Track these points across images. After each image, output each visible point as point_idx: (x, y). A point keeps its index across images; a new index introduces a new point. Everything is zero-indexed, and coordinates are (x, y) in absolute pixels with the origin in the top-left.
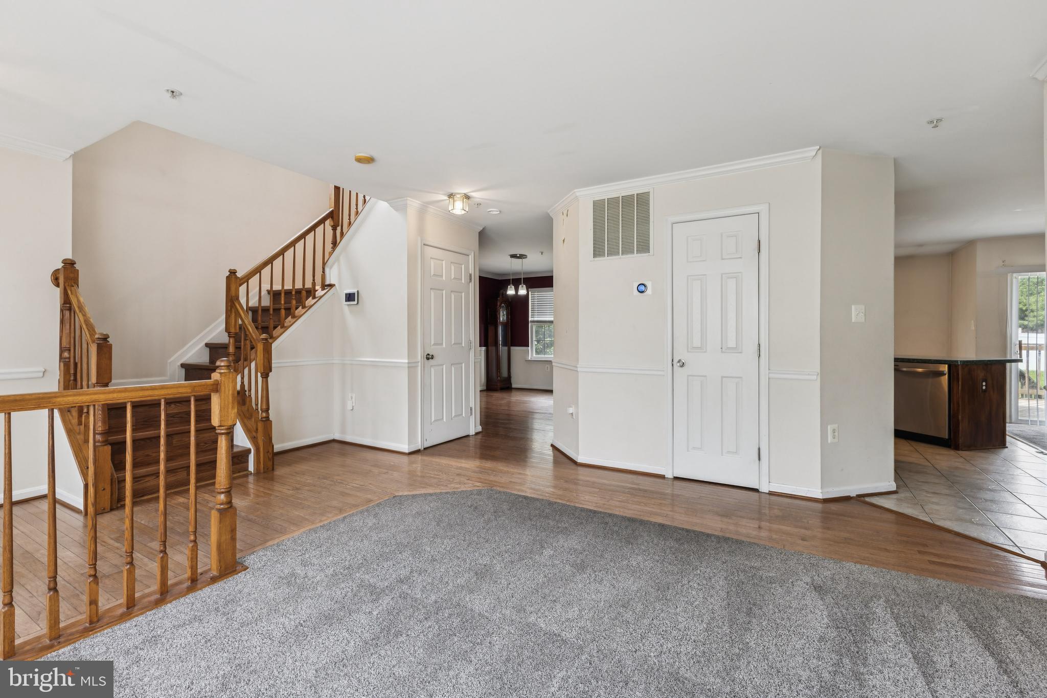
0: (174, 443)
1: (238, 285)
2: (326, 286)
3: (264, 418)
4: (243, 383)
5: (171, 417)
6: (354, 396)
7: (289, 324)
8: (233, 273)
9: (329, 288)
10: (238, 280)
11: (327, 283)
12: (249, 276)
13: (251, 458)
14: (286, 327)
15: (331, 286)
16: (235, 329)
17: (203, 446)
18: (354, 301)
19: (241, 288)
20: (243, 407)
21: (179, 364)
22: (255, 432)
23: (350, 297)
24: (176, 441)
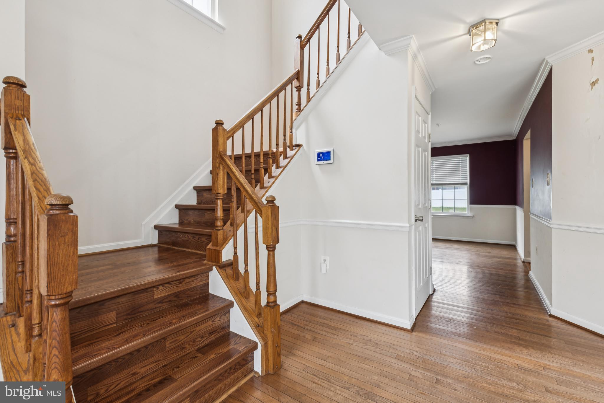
0: (167, 346)
1: (226, 138)
2: (294, 146)
3: (272, 302)
4: (236, 254)
5: (160, 303)
6: (327, 258)
7: (270, 184)
8: (219, 123)
9: (297, 148)
10: (226, 133)
11: (294, 143)
12: (235, 130)
13: (258, 355)
14: (266, 188)
15: (299, 146)
16: (224, 190)
17: (200, 341)
18: (330, 160)
19: (228, 142)
20: (237, 282)
21: (153, 225)
22: (257, 317)
23: (324, 156)
24: (171, 343)
